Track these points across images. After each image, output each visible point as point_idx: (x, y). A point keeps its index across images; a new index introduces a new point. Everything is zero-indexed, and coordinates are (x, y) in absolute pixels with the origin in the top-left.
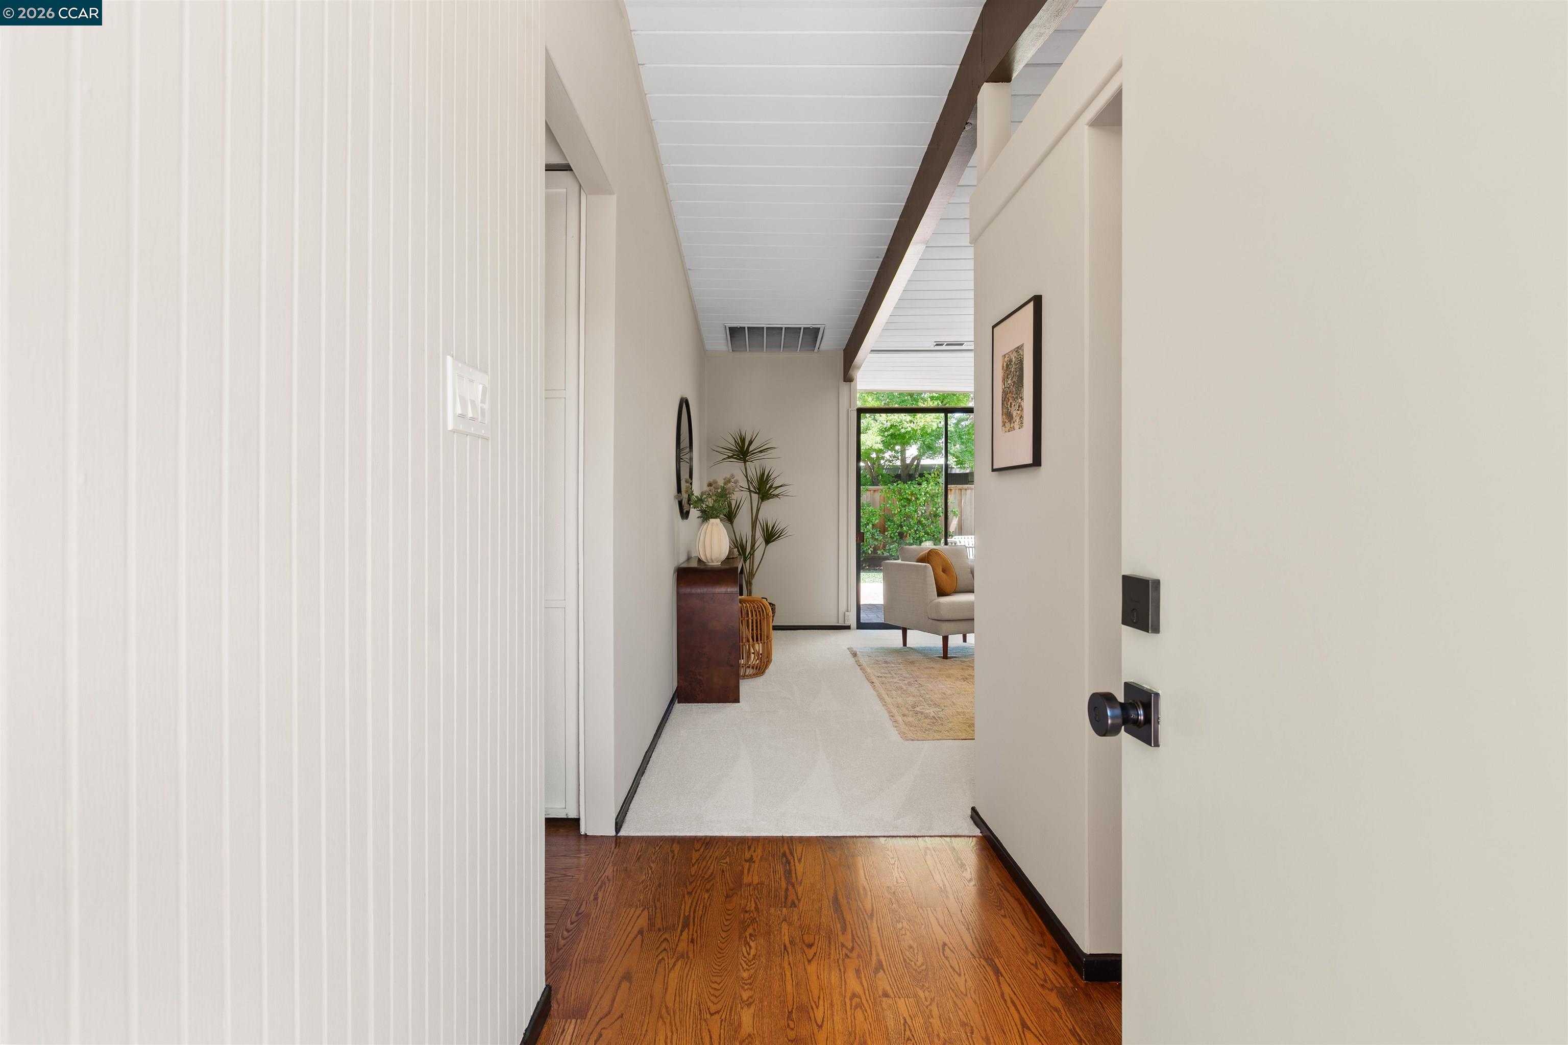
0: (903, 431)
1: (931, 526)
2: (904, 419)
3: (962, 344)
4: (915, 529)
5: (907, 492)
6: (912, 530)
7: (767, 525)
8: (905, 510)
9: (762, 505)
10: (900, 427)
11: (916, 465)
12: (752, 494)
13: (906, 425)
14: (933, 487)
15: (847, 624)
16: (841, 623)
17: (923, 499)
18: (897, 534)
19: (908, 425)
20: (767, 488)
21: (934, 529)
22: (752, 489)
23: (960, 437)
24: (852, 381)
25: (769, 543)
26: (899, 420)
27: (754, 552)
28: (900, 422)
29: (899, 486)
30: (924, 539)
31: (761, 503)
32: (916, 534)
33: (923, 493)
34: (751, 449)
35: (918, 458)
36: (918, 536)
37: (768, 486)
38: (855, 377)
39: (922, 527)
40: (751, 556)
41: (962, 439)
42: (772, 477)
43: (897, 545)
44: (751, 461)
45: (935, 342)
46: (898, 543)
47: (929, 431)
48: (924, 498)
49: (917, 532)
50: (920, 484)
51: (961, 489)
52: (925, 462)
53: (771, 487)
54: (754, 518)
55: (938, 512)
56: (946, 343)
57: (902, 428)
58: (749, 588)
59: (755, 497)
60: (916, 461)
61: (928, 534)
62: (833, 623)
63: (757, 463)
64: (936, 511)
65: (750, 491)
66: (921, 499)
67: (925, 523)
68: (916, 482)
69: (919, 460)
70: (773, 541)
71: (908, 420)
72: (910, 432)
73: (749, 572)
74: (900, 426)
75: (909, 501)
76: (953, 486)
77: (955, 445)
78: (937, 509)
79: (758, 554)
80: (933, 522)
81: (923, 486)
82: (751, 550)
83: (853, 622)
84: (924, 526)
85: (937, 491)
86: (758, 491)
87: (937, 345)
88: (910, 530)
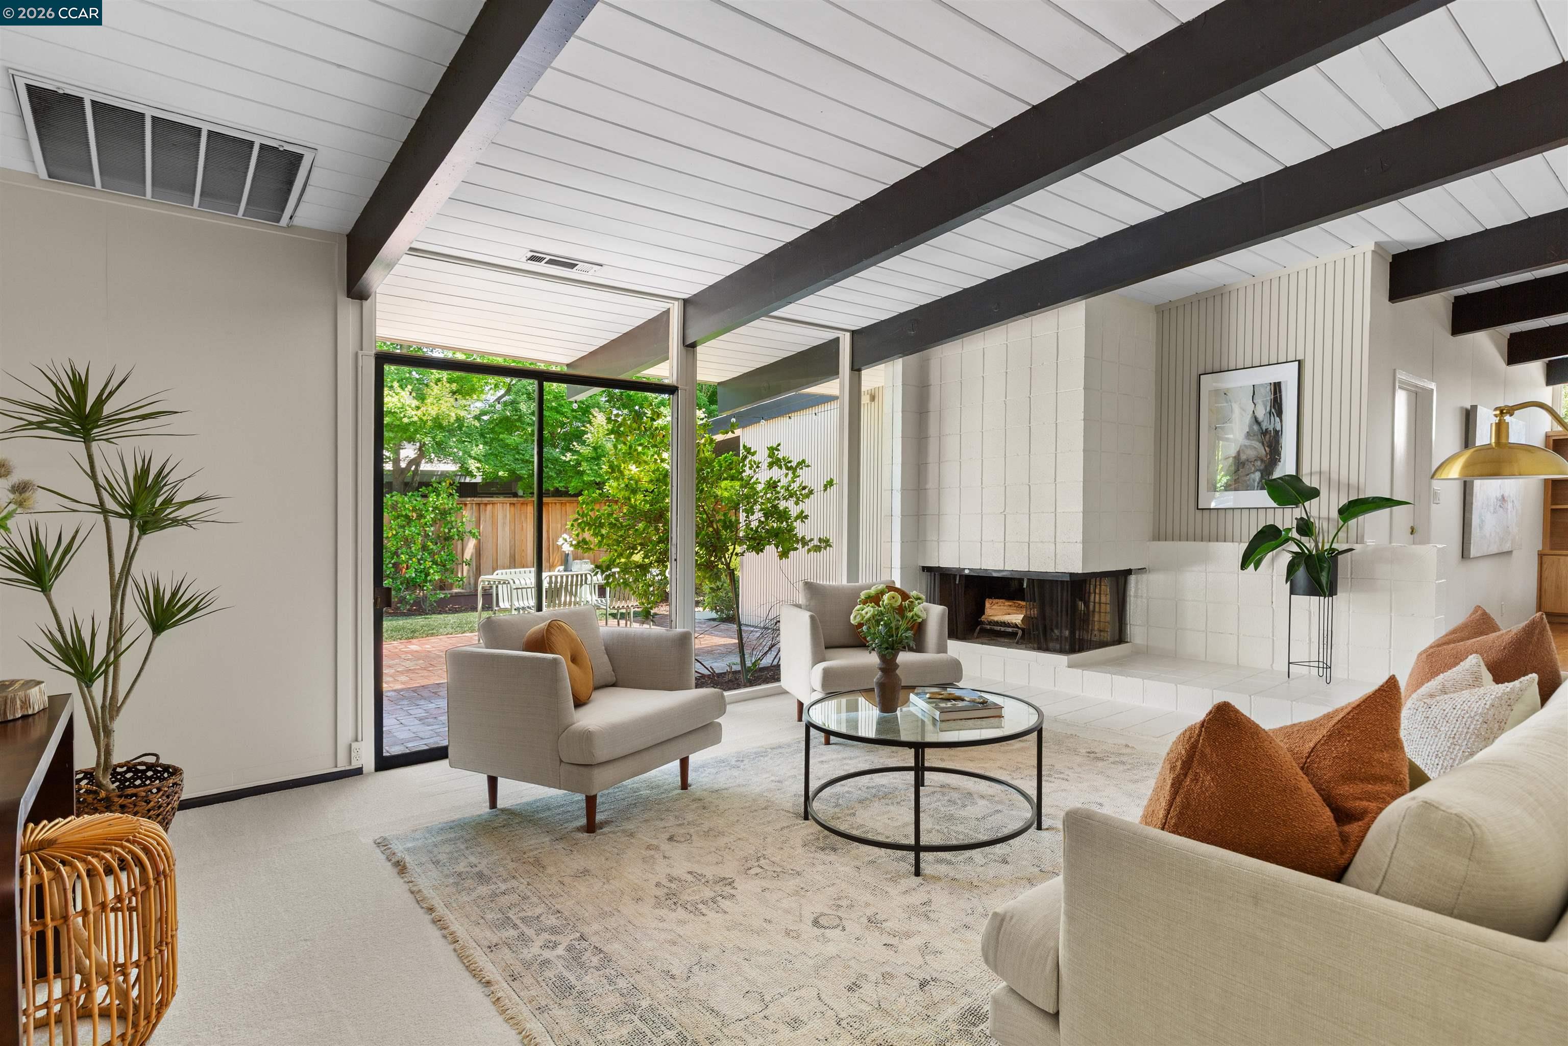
0: (406, 420)
1: (442, 553)
2: (407, 403)
3: (573, 266)
4: (419, 557)
5: (407, 506)
6: (414, 559)
7: (157, 590)
8: (404, 532)
9: (142, 542)
10: (402, 415)
11: (413, 471)
12: (113, 520)
13: (410, 412)
14: (442, 500)
15: (355, 765)
16: (342, 766)
17: (430, 516)
18: (391, 565)
19: (413, 413)
20: (157, 505)
21: (445, 557)
22: (111, 504)
23: (482, 435)
24: (366, 299)
25: (164, 630)
26: (399, 405)
27: (117, 657)
28: (402, 408)
29: (394, 498)
30: (431, 571)
31: (139, 538)
32: (421, 564)
33: (431, 509)
34: (108, 409)
35: (416, 462)
36: (422, 567)
37: (159, 500)
38: (373, 290)
39: (429, 554)
40: (108, 666)
41: (485, 437)
42: (172, 478)
43: (391, 580)
44: (107, 440)
45: (531, 251)
46: (392, 578)
47: (445, 423)
48: (432, 516)
49: (422, 562)
50: (425, 496)
51: (479, 504)
52: (425, 467)
53: (168, 502)
54: (117, 576)
55: (451, 534)
56: (548, 258)
57: (405, 416)
58: (102, 744)
59: (121, 527)
60: (414, 467)
61: (437, 564)
62: (327, 768)
63: (127, 446)
64: (448, 533)
65: (105, 511)
66: (428, 517)
67: (432, 549)
68: (420, 493)
69: (418, 465)
70: (175, 624)
71: (413, 406)
72: (415, 422)
73: (103, 707)
74: (401, 412)
75: (409, 519)
76: (469, 499)
77: (477, 446)
78: (450, 531)
79: (128, 664)
80: (443, 547)
81: (431, 499)
82: (108, 653)
83: (366, 757)
84: (432, 554)
85: (450, 506)
86: (130, 513)
87: (533, 259)
88: (411, 559)
